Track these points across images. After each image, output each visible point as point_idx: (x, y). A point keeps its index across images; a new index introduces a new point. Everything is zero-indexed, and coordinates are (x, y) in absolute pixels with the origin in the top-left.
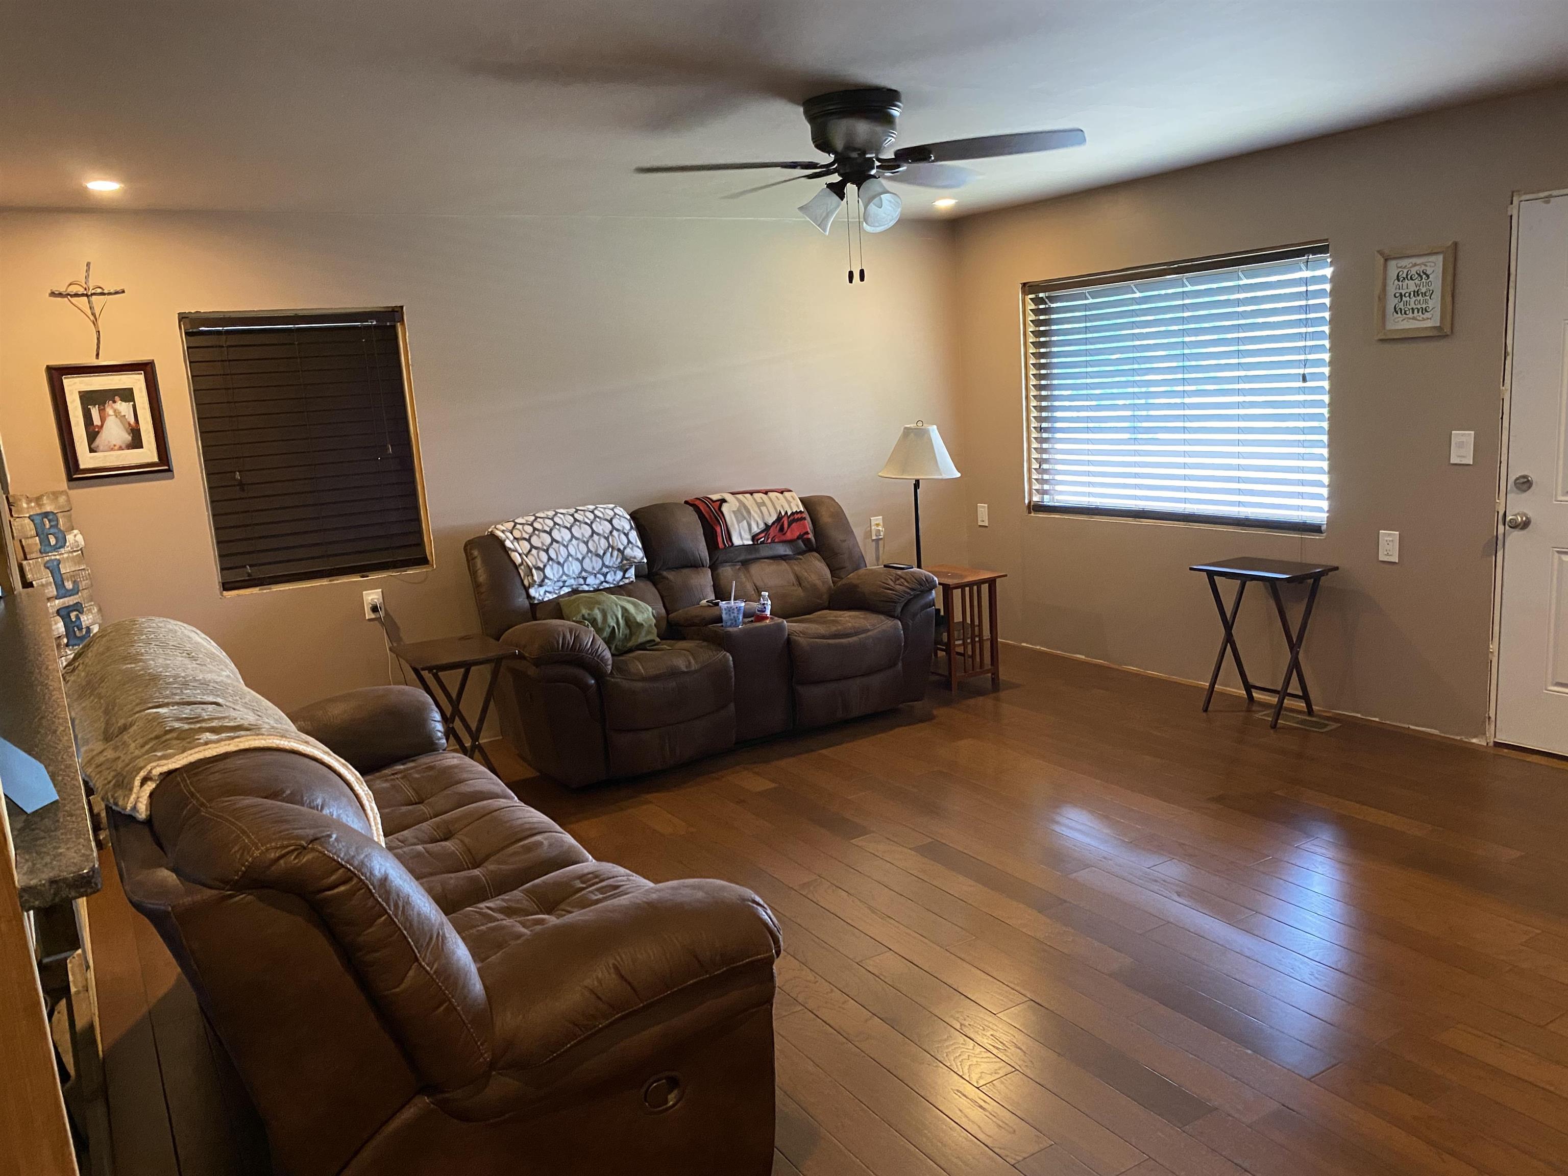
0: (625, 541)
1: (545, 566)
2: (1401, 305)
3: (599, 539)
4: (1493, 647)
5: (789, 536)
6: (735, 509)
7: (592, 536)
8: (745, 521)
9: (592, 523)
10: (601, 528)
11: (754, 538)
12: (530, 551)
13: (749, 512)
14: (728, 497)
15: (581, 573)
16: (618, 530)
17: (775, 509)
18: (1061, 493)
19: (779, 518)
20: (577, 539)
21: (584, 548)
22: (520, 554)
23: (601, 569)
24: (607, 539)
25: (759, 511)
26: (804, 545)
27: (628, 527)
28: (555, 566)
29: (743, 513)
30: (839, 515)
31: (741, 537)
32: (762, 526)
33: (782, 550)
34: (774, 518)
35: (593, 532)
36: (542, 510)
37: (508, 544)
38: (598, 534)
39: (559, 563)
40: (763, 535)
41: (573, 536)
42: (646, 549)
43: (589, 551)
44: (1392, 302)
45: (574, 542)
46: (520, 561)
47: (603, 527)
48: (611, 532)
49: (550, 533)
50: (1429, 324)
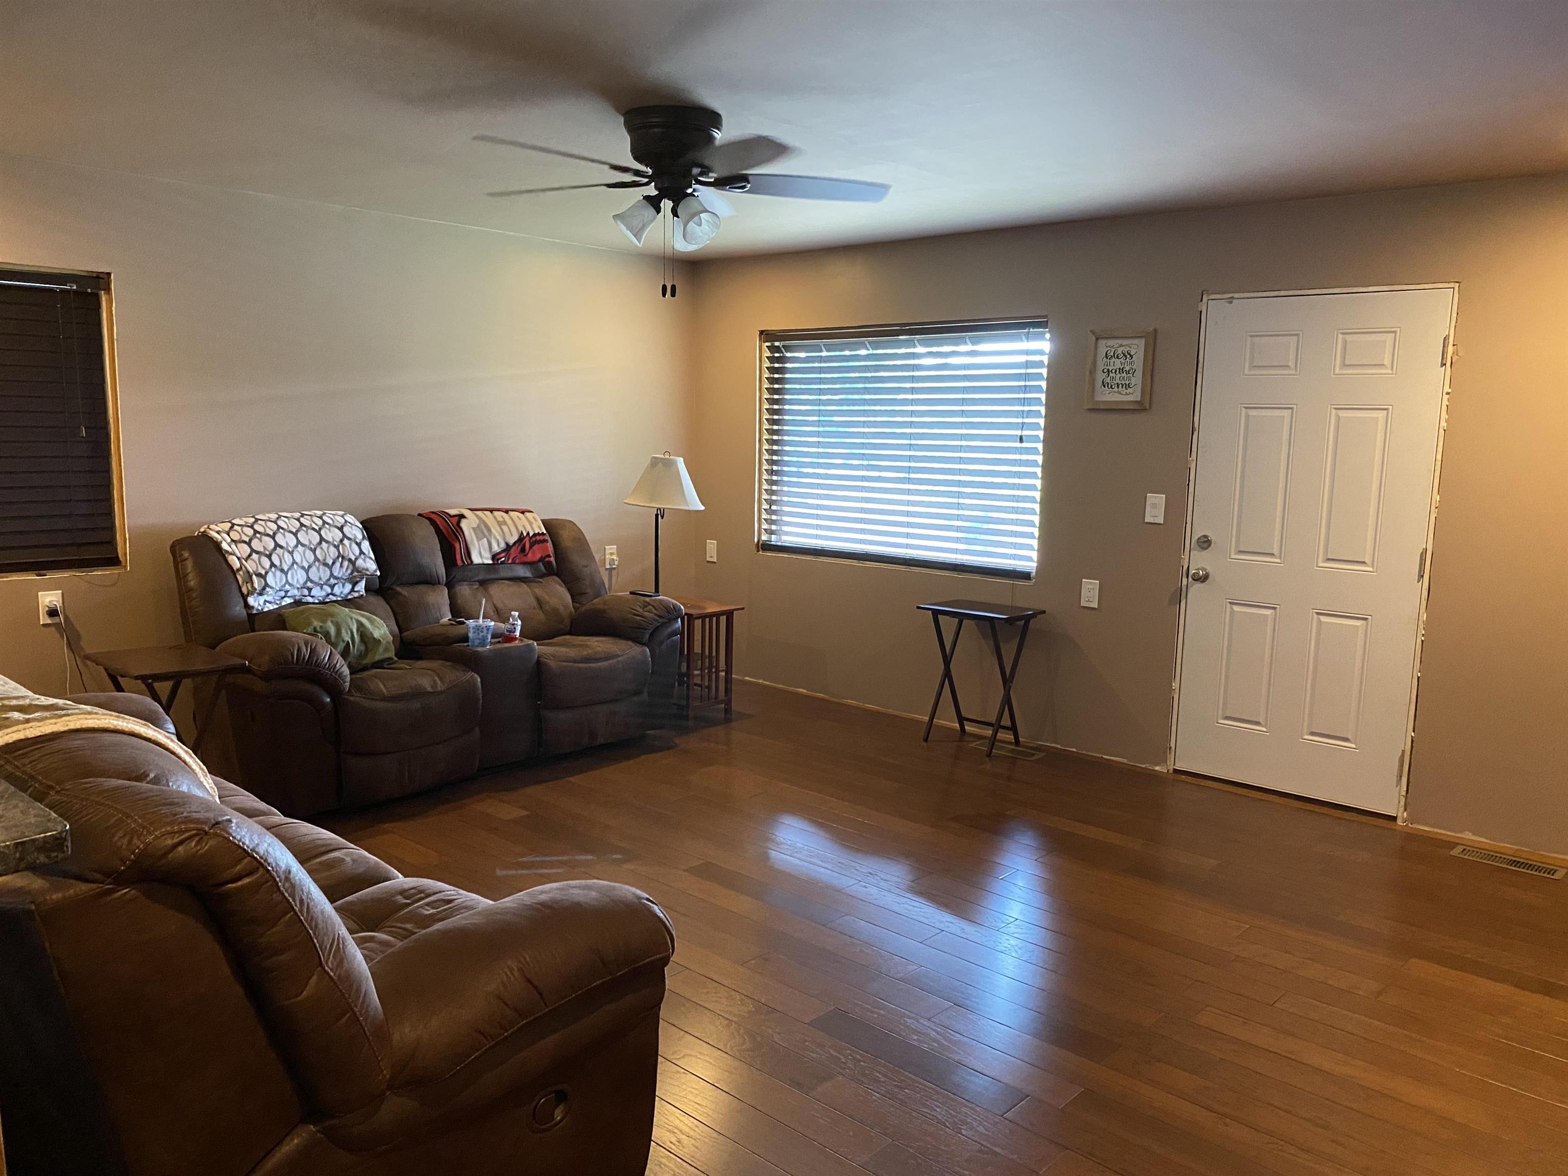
0: (357, 552)
1: (267, 573)
2: (1108, 380)
3: (328, 548)
4: (1175, 685)
5: (530, 557)
6: (475, 526)
7: (320, 543)
8: (485, 540)
9: (320, 529)
10: (330, 535)
11: (494, 557)
12: (250, 555)
13: (489, 530)
14: (467, 513)
15: (306, 583)
16: (349, 539)
17: (518, 529)
18: (787, 533)
19: (521, 539)
20: (303, 545)
21: (310, 556)
22: (239, 559)
23: (329, 580)
24: (337, 547)
25: (499, 530)
26: (545, 567)
27: (360, 536)
28: (278, 573)
29: (483, 531)
30: (580, 540)
31: (480, 555)
32: (503, 545)
33: (522, 571)
34: (516, 538)
35: (322, 539)
36: (263, 513)
37: (225, 546)
38: (327, 542)
39: (282, 570)
40: (503, 555)
41: (299, 542)
42: (378, 561)
43: (316, 559)
44: (1100, 376)
45: (300, 548)
46: (239, 565)
47: (333, 535)
48: (341, 541)
49: (273, 537)
50: (1130, 398)
